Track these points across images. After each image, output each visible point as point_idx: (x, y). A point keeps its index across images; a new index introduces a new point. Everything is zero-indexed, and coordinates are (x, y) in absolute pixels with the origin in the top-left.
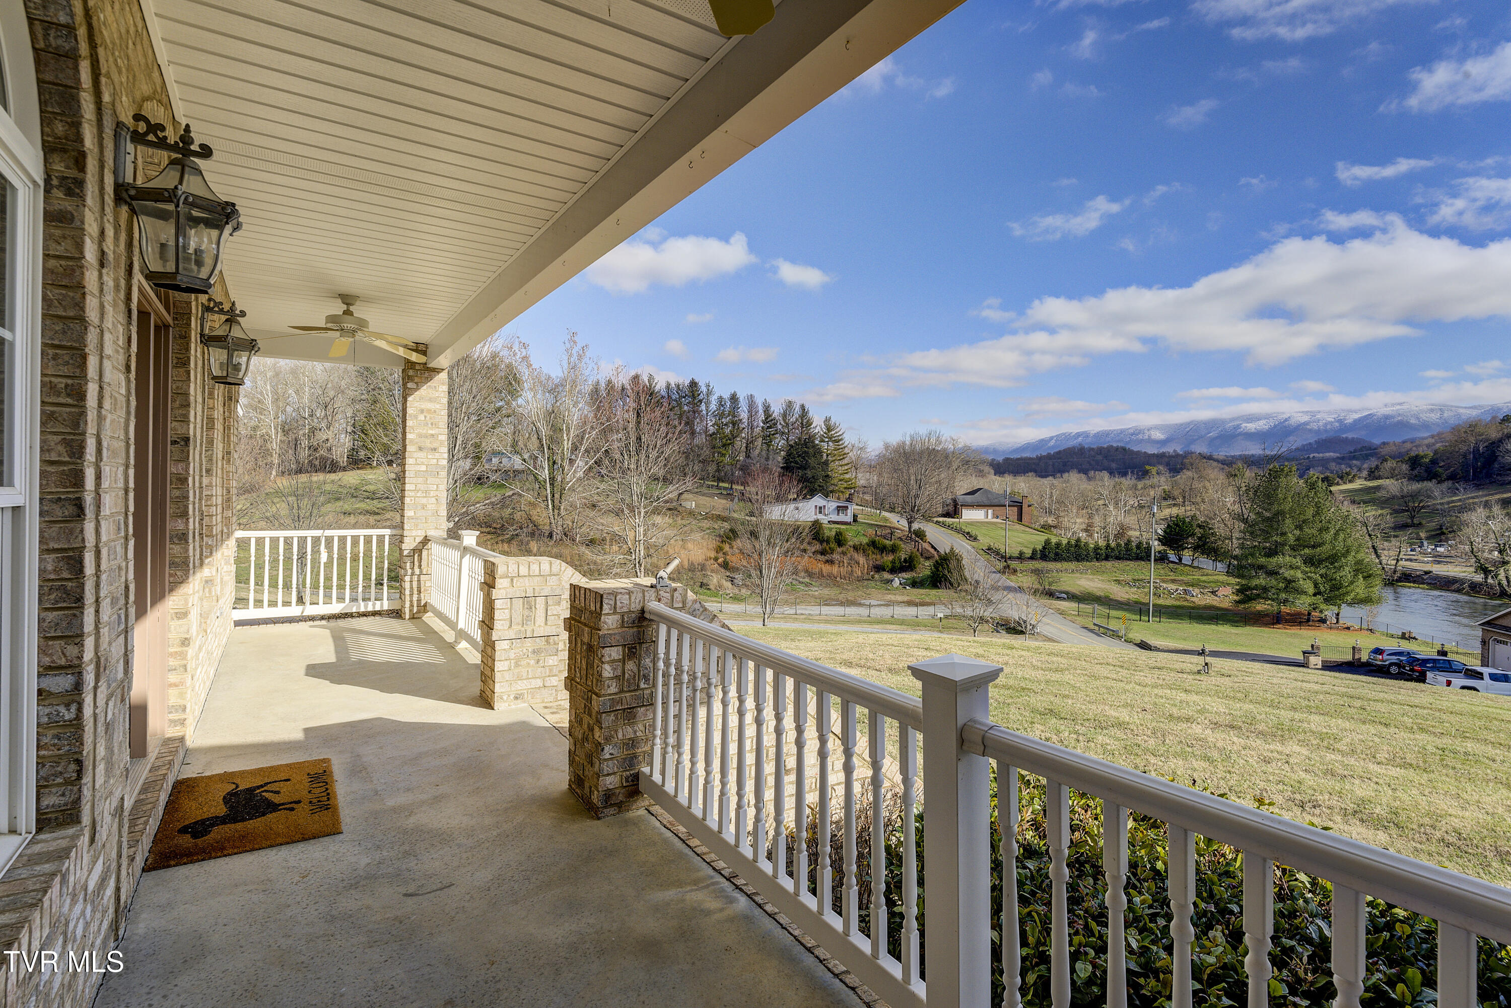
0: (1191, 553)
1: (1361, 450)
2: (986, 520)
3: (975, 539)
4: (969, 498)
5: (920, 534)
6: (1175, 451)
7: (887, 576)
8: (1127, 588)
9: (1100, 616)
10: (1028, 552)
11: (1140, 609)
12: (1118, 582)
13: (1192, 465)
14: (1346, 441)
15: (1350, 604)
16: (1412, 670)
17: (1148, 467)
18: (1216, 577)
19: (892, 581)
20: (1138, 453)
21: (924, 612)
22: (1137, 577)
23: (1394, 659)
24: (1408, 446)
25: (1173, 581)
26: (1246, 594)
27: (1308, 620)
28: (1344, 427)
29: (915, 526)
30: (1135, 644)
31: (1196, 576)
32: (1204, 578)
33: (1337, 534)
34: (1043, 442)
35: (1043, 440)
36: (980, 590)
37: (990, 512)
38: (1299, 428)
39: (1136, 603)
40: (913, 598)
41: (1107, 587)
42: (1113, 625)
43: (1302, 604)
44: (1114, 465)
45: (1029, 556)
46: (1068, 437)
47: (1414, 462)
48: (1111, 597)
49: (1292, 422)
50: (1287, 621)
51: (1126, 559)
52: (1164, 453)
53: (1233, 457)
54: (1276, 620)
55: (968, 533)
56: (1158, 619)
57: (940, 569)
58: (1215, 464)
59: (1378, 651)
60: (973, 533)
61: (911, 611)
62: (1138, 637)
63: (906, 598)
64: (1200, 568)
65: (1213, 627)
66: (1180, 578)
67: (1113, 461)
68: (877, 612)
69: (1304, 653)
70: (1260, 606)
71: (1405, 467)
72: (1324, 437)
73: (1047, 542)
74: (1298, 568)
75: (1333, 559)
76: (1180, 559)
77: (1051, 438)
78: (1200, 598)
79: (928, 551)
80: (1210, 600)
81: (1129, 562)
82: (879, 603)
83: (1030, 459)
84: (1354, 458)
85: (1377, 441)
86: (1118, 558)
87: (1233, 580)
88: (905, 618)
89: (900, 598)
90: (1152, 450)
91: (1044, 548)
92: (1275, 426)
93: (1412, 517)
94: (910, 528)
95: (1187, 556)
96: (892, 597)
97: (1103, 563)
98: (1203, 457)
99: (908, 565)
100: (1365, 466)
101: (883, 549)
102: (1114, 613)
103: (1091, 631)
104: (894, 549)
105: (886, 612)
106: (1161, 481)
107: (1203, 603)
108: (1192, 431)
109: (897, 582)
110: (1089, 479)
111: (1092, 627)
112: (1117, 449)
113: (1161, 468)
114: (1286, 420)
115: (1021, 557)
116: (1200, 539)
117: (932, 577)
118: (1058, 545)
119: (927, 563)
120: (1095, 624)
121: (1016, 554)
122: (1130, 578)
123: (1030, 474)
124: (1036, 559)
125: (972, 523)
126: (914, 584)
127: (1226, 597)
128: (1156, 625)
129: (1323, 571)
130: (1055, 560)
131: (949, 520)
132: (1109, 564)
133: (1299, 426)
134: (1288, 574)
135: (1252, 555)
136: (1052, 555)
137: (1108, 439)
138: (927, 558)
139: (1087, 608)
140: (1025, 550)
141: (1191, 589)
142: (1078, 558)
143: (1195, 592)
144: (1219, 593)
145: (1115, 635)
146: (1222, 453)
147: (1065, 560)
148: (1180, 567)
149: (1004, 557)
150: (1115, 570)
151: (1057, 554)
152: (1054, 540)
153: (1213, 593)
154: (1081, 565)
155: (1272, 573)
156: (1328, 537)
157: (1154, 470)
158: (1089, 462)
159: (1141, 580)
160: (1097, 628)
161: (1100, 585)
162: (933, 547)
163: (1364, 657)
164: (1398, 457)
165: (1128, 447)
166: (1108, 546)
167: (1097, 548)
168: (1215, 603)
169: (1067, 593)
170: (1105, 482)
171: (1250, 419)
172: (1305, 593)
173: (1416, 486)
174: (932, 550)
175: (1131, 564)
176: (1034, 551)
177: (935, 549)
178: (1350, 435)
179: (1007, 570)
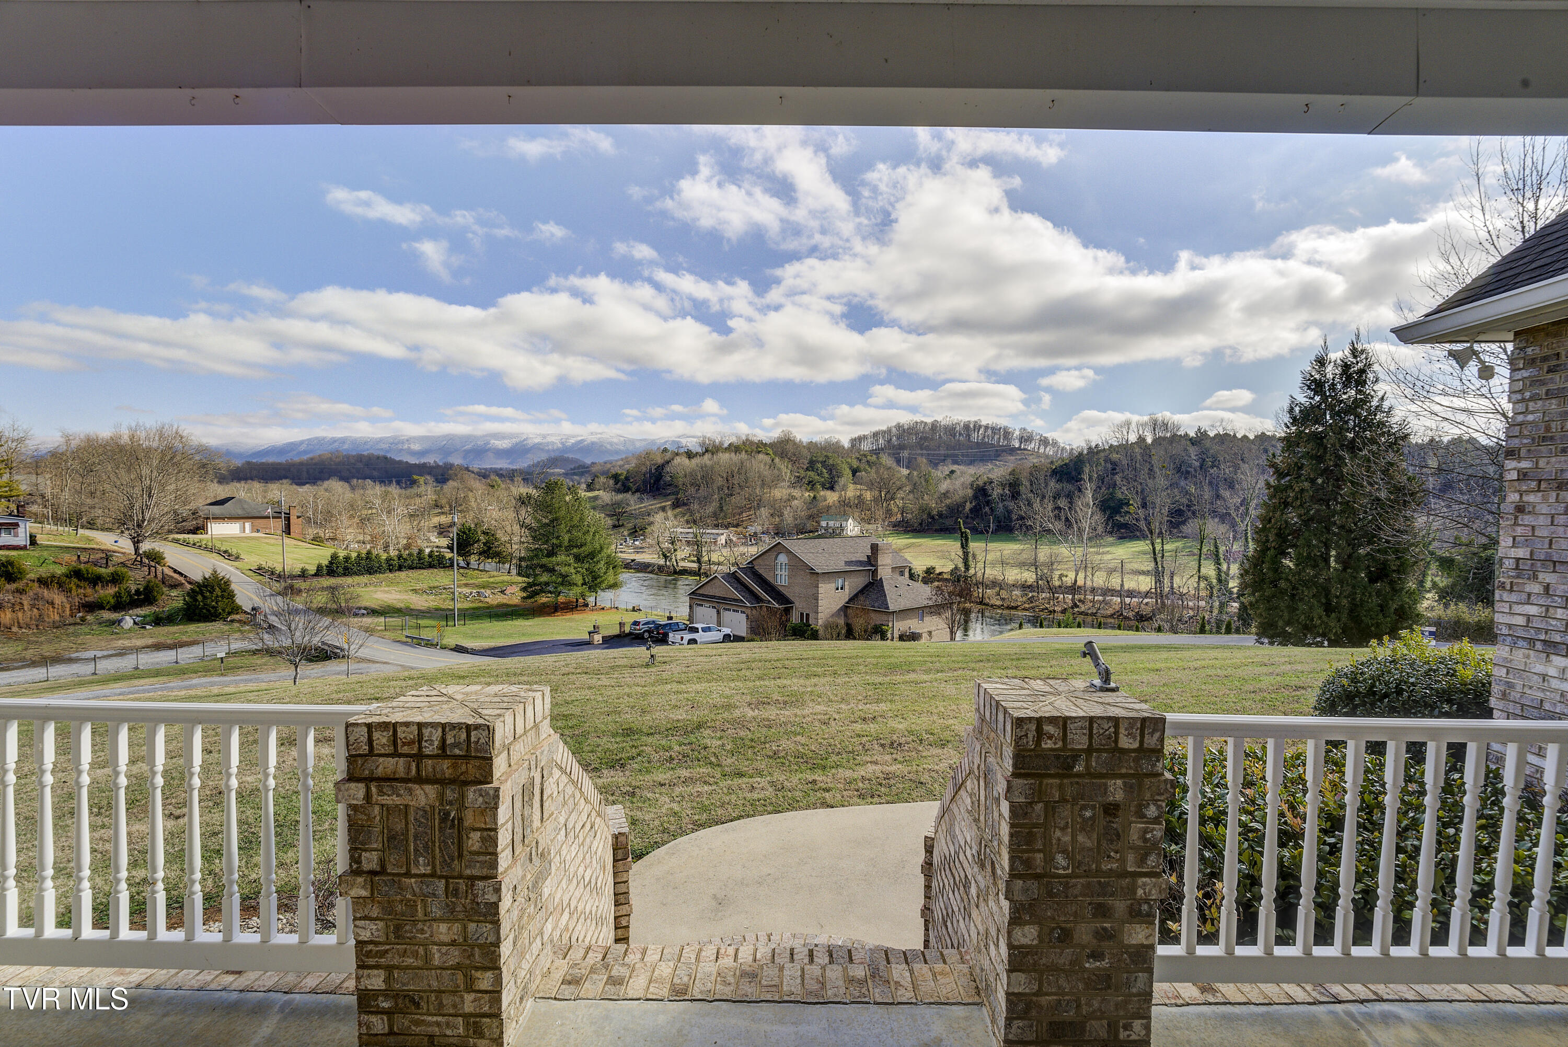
0: (477, 558)
1: (578, 468)
2: (243, 535)
3: (237, 558)
4: (216, 510)
5: (156, 557)
6: (435, 462)
7: (107, 615)
8: (425, 596)
9: (411, 627)
10: (312, 569)
11: (445, 616)
12: (415, 591)
13: (456, 475)
14: (567, 460)
15: (603, 590)
16: (658, 633)
17: (415, 477)
18: (501, 578)
19: (120, 621)
20: (400, 462)
21: (187, 655)
22: (432, 585)
23: (646, 627)
24: (609, 466)
25: (466, 585)
26: (532, 591)
27: (577, 606)
28: (566, 449)
29: (145, 546)
30: (451, 649)
31: (484, 578)
32: (492, 580)
33: (594, 535)
34: (291, 447)
35: (292, 443)
36: (260, 618)
37: (248, 525)
38: (537, 448)
39: (437, 610)
40: (162, 639)
41: (406, 597)
42: (426, 634)
43: (571, 594)
44: (375, 473)
45: (313, 573)
46: (320, 441)
47: (616, 477)
48: (412, 607)
49: (530, 442)
50: (562, 609)
51: (420, 568)
52: (425, 463)
53: (486, 469)
54: (554, 609)
55: (225, 552)
56: (462, 622)
57: (199, 598)
58: (473, 475)
59: (636, 623)
60: (234, 551)
61: (165, 657)
62: (451, 641)
63: (150, 641)
64: (487, 571)
65: (510, 622)
66: (471, 582)
67: (374, 469)
68: (107, 666)
69: (590, 633)
70: (543, 599)
71: (612, 482)
72: (553, 455)
73: (334, 557)
74: (569, 565)
75: (592, 555)
76: (468, 564)
77: (302, 442)
78: (493, 599)
79: (172, 577)
80: (499, 599)
81: (422, 571)
82: (105, 653)
83: (280, 464)
84: (575, 474)
85: (588, 461)
86: (411, 568)
87: (520, 579)
88: (158, 667)
89: (139, 643)
90: (413, 460)
91: (331, 563)
92: (517, 444)
93: (618, 520)
94: (137, 550)
95: (473, 559)
96: (127, 643)
97: (397, 573)
98: (461, 467)
99: (146, 596)
100: (583, 480)
101: (96, 580)
102: (422, 622)
103: (405, 643)
104: (116, 579)
105: (126, 663)
106: (427, 491)
107: (495, 602)
108: (448, 445)
109: (128, 622)
110: (353, 488)
111: (404, 639)
112: (378, 458)
113: (428, 477)
114: (525, 440)
115: (303, 575)
116: (485, 544)
117: (184, 609)
118: (347, 559)
119: (174, 593)
120: (407, 637)
121: (297, 571)
122: (425, 586)
123: (285, 481)
124: (322, 576)
125: (223, 540)
126: (158, 621)
127: (514, 595)
128: (463, 628)
129: (587, 566)
130: (344, 575)
131: (191, 538)
132: (403, 574)
133: (535, 445)
134: (564, 570)
135: (536, 556)
136: (341, 570)
137: (366, 447)
138: (174, 586)
139: (394, 621)
140: (307, 567)
141: (483, 590)
142: (370, 571)
143: (488, 592)
144: (507, 592)
145: (429, 644)
146: (476, 466)
147: (356, 574)
148: (470, 572)
149: (280, 577)
150: (409, 579)
151: (346, 569)
152: (342, 554)
153: (502, 592)
154: (374, 578)
155: (552, 571)
156: (589, 538)
157: (422, 480)
158: (348, 470)
159: (437, 587)
160: (409, 640)
161: (398, 597)
162: (175, 571)
163: (627, 629)
164: (605, 473)
165: (389, 455)
166: (400, 557)
167: (389, 560)
168: (505, 601)
169: (365, 609)
170: (374, 491)
171: (497, 436)
172: (576, 585)
173: (620, 497)
174: (176, 576)
175: (425, 572)
176: (319, 568)
177: (181, 574)
178: (571, 456)
179: (291, 591)
